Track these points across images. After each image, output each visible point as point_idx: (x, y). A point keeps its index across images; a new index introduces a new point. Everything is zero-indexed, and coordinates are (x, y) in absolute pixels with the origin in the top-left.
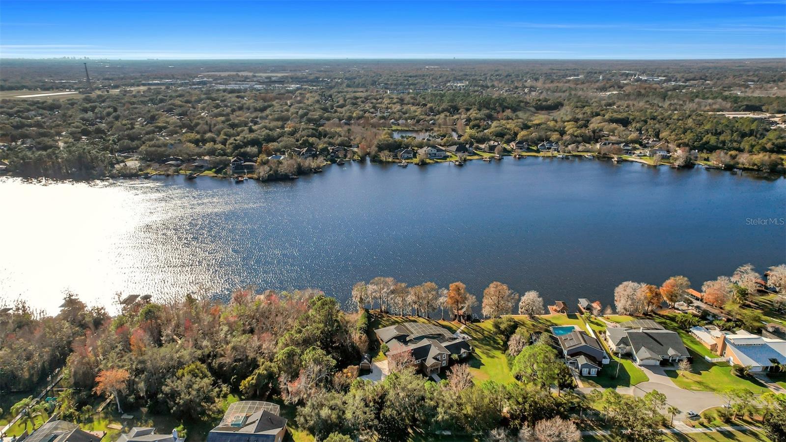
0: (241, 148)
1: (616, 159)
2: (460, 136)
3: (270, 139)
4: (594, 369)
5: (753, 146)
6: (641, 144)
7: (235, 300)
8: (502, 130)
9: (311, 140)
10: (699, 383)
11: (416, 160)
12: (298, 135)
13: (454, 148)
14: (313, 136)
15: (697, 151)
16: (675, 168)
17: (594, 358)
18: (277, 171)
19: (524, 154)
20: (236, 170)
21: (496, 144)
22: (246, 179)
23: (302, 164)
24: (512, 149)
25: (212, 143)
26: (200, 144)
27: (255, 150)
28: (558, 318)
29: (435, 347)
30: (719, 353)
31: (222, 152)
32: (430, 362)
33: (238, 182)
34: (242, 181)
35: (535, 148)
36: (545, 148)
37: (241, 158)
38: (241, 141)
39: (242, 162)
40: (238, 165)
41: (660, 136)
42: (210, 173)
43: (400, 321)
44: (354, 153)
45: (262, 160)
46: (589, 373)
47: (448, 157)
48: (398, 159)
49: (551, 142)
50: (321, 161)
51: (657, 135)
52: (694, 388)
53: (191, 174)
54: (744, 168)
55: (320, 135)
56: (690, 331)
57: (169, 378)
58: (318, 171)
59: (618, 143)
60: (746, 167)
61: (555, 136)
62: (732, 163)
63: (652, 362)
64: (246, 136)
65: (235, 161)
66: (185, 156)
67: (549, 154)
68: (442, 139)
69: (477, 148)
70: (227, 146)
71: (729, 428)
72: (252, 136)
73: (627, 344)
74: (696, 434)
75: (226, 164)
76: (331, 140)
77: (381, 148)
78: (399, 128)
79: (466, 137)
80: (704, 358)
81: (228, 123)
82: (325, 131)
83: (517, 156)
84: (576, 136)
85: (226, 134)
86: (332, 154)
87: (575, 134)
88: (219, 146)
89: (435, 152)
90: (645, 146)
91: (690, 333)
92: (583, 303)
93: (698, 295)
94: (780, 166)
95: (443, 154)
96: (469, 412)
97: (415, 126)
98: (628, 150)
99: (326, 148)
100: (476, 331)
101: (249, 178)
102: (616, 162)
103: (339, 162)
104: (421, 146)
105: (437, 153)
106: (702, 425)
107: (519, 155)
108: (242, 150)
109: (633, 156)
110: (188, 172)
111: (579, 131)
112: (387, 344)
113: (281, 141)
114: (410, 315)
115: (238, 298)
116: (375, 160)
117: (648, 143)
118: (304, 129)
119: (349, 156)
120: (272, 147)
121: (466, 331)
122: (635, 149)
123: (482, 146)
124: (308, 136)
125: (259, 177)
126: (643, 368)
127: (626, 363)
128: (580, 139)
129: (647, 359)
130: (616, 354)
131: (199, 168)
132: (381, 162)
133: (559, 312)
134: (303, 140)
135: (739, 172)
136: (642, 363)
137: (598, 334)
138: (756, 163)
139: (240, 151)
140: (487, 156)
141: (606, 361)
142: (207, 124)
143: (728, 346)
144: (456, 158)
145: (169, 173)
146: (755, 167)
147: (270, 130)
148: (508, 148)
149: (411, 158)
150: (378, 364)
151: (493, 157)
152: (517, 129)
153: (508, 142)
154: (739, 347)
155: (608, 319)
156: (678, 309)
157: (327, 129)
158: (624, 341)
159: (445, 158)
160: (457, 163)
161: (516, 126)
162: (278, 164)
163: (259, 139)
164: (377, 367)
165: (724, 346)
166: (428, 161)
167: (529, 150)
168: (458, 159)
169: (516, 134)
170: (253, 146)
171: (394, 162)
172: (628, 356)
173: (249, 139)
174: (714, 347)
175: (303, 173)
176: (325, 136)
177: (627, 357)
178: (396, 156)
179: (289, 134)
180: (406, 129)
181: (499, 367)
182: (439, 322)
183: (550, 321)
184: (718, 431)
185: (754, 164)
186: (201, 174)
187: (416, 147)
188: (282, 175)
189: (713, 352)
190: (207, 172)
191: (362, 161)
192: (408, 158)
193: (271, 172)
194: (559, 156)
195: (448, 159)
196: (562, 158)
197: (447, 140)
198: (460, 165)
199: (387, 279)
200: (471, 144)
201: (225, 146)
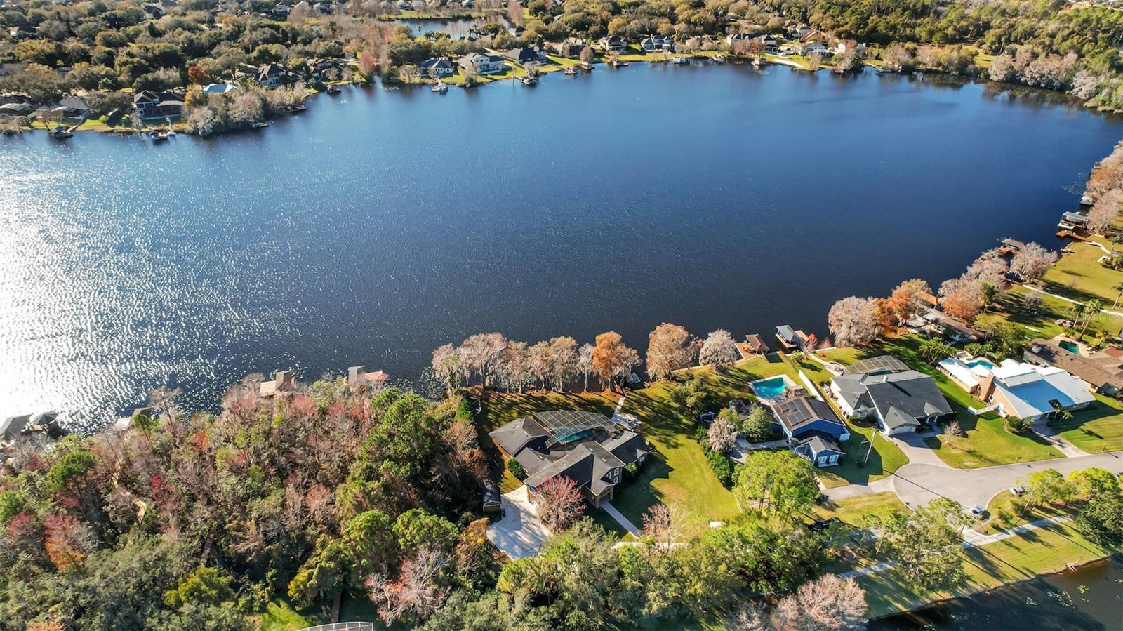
0: (148, 72)
1: (758, 62)
2: (520, 30)
3: (198, 51)
4: (834, 456)
5: (931, 33)
6: (785, 33)
7: (231, 412)
8: (583, 17)
9: (274, 48)
10: (971, 453)
11: (460, 79)
12: (246, 38)
13: (516, 53)
14: (273, 40)
15: (864, 44)
16: (839, 74)
17: (830, 435)
18: (228, 116)
19: (623, 58)
20: (146, 116)
21: (579, 42)
22: (171, 136)
23: (268, 99)
24: (604, 50)
25: (84, 64)
26: (59, 62)
27: (173, 74)
28: (755, 364)
29: (601, 458)
30: (982, 397)
31: (110, 82)
32: (598, 487)
33: (159, 142)
34: (165, 140)
35: (637, 47)
36: (652, 47)
37: (151, 92)
38: (142, 58)
39: (157, 100)
40: (149, 106)
41: (810, 21)
42: (98, 125)
43: (519, 401)
44: (355, 69)
45: (194, 96)
46: (828, 462)
47: (510, 69)
48: (430, 78)
49: (659, 36)
50: (300, 91)
51: (805, 19)
52: (968, 464)
53: (59, 129)
54: (927, 69)
55: (287, 38)
56: (939, 366)
57: (151, 615)
58: (298, 109)
59: (757, 34)
60: (929, 67)
61: (664, 26)
62: (911, 61)
63: (906, 429)
64: (149, 46)
65: (142, 100)
66: (35, 91)
67: (661, 57)
68: (493, 38)
69: (551, 51)
70: (117, 68)
71: (1029, 526)
72: (162, 45)
73: (869, 405)
74: (994, 544)
75: (125, 107)
76: (308, 48)
77: (398, 59)
78: (415, 15)
79: (530, 31)
80: (967, 409)
81: (103, 15)
82: (293, 29)
83: (615, 64)
84: (695, 24)
85: (108, 43)
86: (316, 75)
87: (692, 20)
88: (101, 69)
89: (488, 62)
90: (790, 37)
91: (937, 368)
92: (785, 333)
93: (933, 300)
94: (970, 67)
95: (500, 65)
96: (699, 591)
97: (440, 11)
98: (772, 46)
99: (304, 64)
100: (642, 405)
101: (178, 132)
102: (757, 67)
103: (332, 89)
104: (462, 52)
105: (491, 64)
106: (997, 528)
107: (618, 62)
108: (150, 76)
109: (780, 55)
110: (53, 126)
111: (697, 16)
112: (517, 459)
113: (219, 54)
114: (533, 389)
115: (234, 407)
116: (391, 81)
117: (795, 32)
118: (254, 28)
119: (345, 77)
120: (205, 68)
121: (627, 406)
122: (780, 42)
123: (559, 47)
124: (266, 41)
125: (196, 130)
126: (895, 441)
127: (870, 433)
128: (699, 29)
129: (901, 426)
130: (854, 421)
131: (72, 115)
132: (401, 85)
133: (753, 352)
134: (260, 51)
135: (920, 77)
136: (893, 432)
137: (819, 387)
138: (942, 61)
139: (146, 78)
140: (568, 64)
141: (845, 437)
142: (60, 19)
143: (998, 388)
144: (523, 72)
145: (11, 128)
146: (940, 69)
147: (192, 30)
148: (597, 47)
149: (450, 75)
150: (509, 496)
151: (578, 67)
152: (605, 14)
153: (596, 37)
154: (1015, 390)
155: (824, 356)
156: (911, 327)
157: (296, 25)
158: (863, 400)
159: (504, 71)
160: (526, 81)
161: (603, 9)
162: (227, 103)
163: (175, 51)
164: (509, 503)
165: (992, 389)
166: (480, 79)
167: (630, 51)
168: (526, 73)
169: (605, 23)
170: (167, 67)
171: (424, 84)
172: (871, 421)
173: (157, 52)
174: (975, 390)
175: (273, 115)
176: (294, 41)
177: (870, 424)
178: (425, 73)
179: (228, 39)
180: (425, 16)
181: (697, 471)
182: (581, 395)
183: (745, 372)
184: (1016, 533)
185: (939, 64)
186: (80, 128)
187: (455, 53)
188: (238, 123)
189: (974, 396)
190: (89, 124)
191: (368, 86)
192: (445, 75)
193: (217, 119)
194: (675, 60)
195: (510, 74)
196: (681, 64)
197: (502, 39)
198: (532, 85)
199: (490, 336)
200: (541, 46)
201: (112, 66)
